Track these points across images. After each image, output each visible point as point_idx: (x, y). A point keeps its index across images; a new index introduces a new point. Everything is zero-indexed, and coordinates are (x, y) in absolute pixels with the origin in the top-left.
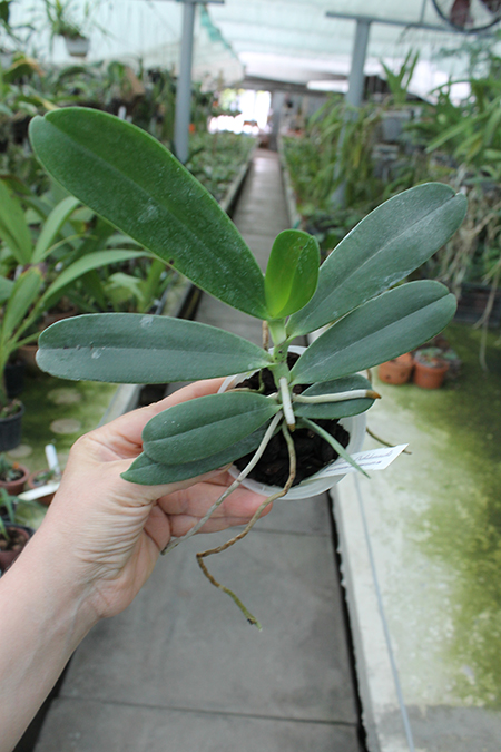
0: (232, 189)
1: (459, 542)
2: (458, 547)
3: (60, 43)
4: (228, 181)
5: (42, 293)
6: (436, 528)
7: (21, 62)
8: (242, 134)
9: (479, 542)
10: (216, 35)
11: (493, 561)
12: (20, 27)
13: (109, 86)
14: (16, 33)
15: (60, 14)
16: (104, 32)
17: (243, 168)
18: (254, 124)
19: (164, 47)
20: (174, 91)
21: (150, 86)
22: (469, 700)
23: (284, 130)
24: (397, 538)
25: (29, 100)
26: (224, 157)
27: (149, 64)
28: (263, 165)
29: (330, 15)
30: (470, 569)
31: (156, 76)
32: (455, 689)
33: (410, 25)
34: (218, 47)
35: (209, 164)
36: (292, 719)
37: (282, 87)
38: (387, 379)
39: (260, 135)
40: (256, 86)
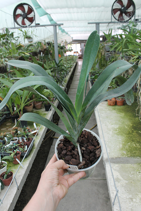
0: (72, 69)
1: (125, 132)
2: (125, 133)
3: (26, 40)
4: (70, 68)
5: (28, 94)
6: (120, 130)
7: (20, 45)
8: (74, 55)
9: (129, 132)
10: (63, 31)
11: (133, 135)
12: (16, 38)
13: (38, 48)
14: (15, 39)
15: (26, 34)
16: (36, 36)
17: (75, 64)
18: (77, 52)
19: (50, 36)
20: (54, 47)
21: (48, 46)
22: (124, 156)
24: (111, 133)
25: (22, 53)
26: (69, 62)
27: (47, 41)
28: (80, 63)
29: (89, 23)
30: (127, 136)
31: (49, 44)
32: (121, 155)
33: (109, 23)
34: (64, 34)
35: (65, 64)
36: (94, 180)
37: (83, 42)
38: (110, 105)
39: (79, 55)
40: (76, 43)
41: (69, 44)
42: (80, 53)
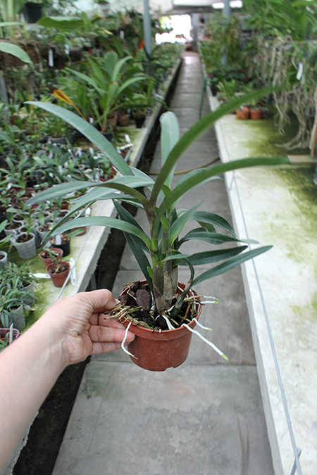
0: (174, 71)
4: (171, 67)
8: (176, 43)
17: (178, 61)
18: (182, 36)
21: (130, 20)
23: (201, 37)
26: (167, 56)
28: (190, 60)
37: (196, 10)
38: (240, 118)
39: (186, 43)
40: (180, 12)
41: (165, 15)
42: (190, 39)
